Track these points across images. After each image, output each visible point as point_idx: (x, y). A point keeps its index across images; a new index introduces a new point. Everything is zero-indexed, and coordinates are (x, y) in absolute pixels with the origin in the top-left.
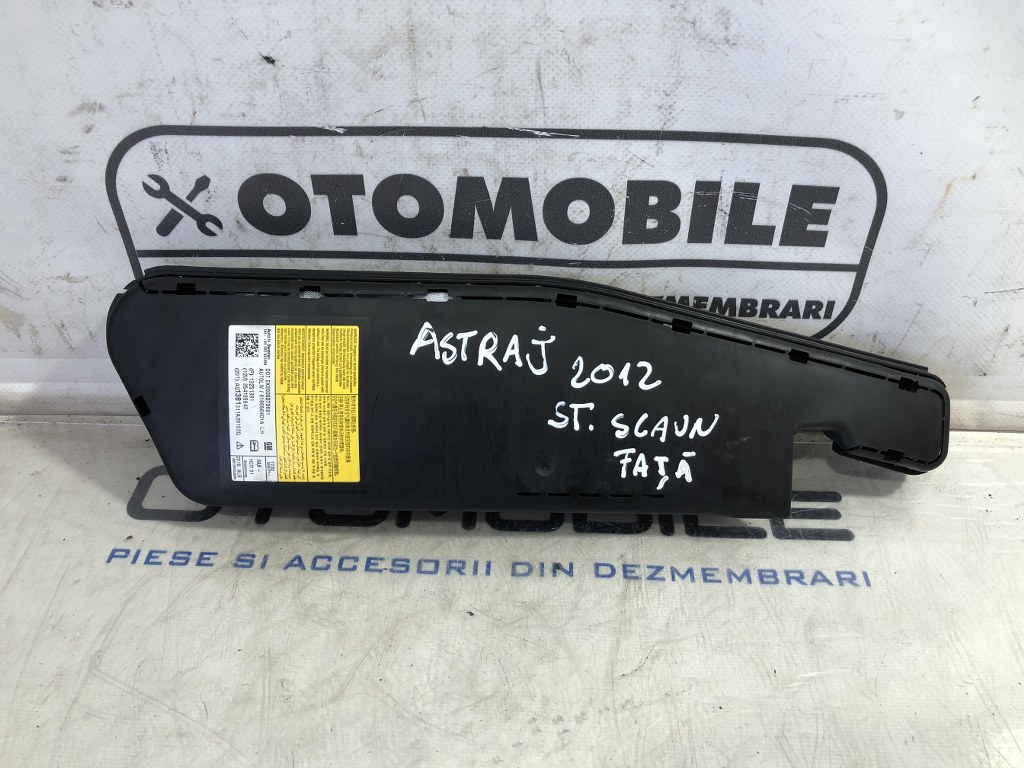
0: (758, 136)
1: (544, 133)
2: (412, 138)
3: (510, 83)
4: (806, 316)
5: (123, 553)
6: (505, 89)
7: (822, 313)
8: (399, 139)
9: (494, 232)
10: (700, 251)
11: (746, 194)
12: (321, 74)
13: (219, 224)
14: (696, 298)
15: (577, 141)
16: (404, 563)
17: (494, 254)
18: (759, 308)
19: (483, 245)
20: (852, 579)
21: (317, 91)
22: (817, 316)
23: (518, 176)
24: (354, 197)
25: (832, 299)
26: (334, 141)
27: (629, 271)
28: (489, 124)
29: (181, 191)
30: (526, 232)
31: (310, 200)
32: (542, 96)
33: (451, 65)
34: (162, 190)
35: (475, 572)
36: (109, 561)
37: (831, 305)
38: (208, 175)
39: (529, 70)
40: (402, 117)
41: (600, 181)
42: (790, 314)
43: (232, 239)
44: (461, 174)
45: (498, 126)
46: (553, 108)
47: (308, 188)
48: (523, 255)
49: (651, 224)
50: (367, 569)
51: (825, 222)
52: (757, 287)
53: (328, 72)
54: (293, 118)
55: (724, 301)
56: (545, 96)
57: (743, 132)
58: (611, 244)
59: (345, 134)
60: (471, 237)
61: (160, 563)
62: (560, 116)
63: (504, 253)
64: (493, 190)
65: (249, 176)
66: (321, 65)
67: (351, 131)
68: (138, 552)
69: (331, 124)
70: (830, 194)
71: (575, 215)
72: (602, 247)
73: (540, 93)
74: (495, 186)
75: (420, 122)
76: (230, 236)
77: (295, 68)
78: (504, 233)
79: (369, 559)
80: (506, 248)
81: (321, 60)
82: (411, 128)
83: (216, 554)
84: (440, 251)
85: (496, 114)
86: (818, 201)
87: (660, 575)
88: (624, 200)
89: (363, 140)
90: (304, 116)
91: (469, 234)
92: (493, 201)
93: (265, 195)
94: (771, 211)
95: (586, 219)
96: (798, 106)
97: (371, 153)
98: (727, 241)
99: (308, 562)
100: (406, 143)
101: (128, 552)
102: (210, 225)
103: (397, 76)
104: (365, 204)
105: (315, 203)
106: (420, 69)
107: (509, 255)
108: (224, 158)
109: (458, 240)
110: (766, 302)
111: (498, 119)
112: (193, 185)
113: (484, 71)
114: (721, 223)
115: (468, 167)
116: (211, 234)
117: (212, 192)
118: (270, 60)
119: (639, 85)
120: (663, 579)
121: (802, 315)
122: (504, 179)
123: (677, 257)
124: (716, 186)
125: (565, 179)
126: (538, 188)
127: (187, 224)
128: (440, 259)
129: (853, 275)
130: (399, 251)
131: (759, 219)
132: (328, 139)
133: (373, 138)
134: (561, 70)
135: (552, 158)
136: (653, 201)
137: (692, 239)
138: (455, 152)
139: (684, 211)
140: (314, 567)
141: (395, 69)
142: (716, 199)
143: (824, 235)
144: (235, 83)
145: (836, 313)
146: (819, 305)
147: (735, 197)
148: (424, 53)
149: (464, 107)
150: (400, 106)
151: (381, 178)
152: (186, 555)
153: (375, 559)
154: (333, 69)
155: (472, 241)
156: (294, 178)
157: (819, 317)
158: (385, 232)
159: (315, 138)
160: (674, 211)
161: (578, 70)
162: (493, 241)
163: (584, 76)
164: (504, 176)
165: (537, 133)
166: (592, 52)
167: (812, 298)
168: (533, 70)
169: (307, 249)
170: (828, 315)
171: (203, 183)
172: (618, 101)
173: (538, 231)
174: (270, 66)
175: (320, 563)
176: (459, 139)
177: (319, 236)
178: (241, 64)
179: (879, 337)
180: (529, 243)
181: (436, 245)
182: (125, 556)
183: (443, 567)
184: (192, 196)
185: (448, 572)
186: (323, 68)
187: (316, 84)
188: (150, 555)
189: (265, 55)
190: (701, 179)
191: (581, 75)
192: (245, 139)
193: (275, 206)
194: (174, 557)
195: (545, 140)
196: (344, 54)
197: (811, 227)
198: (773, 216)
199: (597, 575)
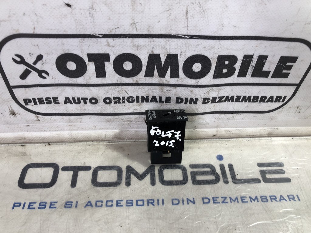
0: (272, 37)
1: (186, 37)
2: (130, 39)
3: (174, 16)
4: (275, 101)
5: (18, 205)
6: (172, 19)
7: (281, 100)
8: (125, 39)
9: (162, 74)
10: (242, 80)
11: (263, 59)
12: (93, 12)
13: (47, 74)
14: (237, 96)
15: (200, 40)
16: (131, 202)
17: (162, 83)
18: (259, 99)
19: (158, 80)
20: (293, 199)
21: (91, 19)
22: (279, 101)
23: (174, 53)
24: (105, 62)
25: (286, 95)
26: (97, 40)
27: (214, 88)
28: (164, 32)
29: (30, 61)
30: (175, 74)
31: (87, 64)
32: (187, 22)
33: (150, 8)
34: (21, 60)
35: (158, 204)
36: (13, 208)
37: (285, 97)
38: (42, 54)
39: (183, 10)
40: (126, 30)
41: (207, 56)
42: (270, 101)
43: (53, 80)
44: (151, 53)
45: (167, 34)
46: (191, 26)
47: (86, 59)
48: (173, 83)
49: (225, 71)
50: (117, 206)
51: (290, 69)
52: (260, 92)
53: (96, 11)
54: (79, 31)
55: (247, 97)
56: (188, 21)
57: (266, 36)
58: (209, 79)
59: (103, 37)
60: (153, 77)
61: (34, 208)
62: (194, 30)
63: (165, 83)
64: (163, 59)
65: (60, 54)
66: (92, 8)
67: (105, 36)
68: (25, 204)
69: (96, 33)
70: (294, 59)
71: (195, 69)
72: (205, 80)
73: (186, 20)
74: (164, 57)
75: (135, 32)
76: (52, 78)
77: (80, 9)
78: (166, 75)
79: (117, 201)
80: (167, 81)
81: (93, 6)
82: (131, 35)
83: (57, 202)
84: (140, 82)
85: (167, 29)
86: (289, 62)
87: (226, 201)
88: (216, 63)
89: (110, 40)
90: (84, 30)
91: (152, 76)
92: (163, 63)
93: (67, 62)
94: (270, 66)
95: (200, 70)
96: (290, 26)
97: (113, 45)
98: (252, 76)
99: (94, 204)
100: (128, 41)
101: (20, 204)
102: (44, 74)
103: (126, 13)
104: (110, 65)
105: (89, 65)
106: (136, 10)
107: (168, 83)
108: (49, 47)
109: (147, 78)
110: (262, 97)
111: (168, 31)
112: (36, 58)
113: (164, 11)
114: (250, 70)
115: (154, 50)
116: (44, 78)
117: (44, 61)
118: (69, 5)
119: (228, 17)
120: (227, 202)
121: (274, 101)
122: (168, 55)
123: (232, 82)
124: (251, 57)
125: (193, 55)
126: (182, 58)
127: (34, 74)
128: (140, 85)
129: (296, 87)
130: (123, 82)
131: (265, 69)
132: (95, 39)
133: (114, 39)
134: (196, 11)
135: (189, 46)
136: (227, 62)
137: (239, 76)
138: (148, 45)
139: (238, 66)
140: (96, 206)
141: (125, 10)
142: (250, 61)
143: (288, 74)
144: (53, 16)
145: (286, 100)
146: (281, 97)
147: (258, 61)
148: (139, 4)
149: (154, 26)
150: (127, 26)
151: (117, 55)
152: (44, 204)
153: (120, 201)
154: (98, 9)
155: (153, 78)
156: (80, 55)
157: (280, 102)
158: (118, 76)
159: (89, 39)
160: (233, 66)
161: (204, 11)
162: (162, 78)
163: (206, 14)
164: (168, 53)
165: (183, 36)
166: (210, 3)
167: (279, 95)
168: (185, 11)
169: (85, 83)
170: (283, 101)
171: (40, 58)
172: (219, 24)
173: (180, 74)
174: (69, 8)
175: (99, 204)
176: (151, 39)
177: (90, 78)
178: (55, 7)
179: (299, 107)
180: (176, 79)
181: (138, 80)
182: (20, 206)
183: (146, 203)
184: (35, 63)
185: (148, 205)
186: (93, 9)
187: (90, 16)
188: (30, 204)
189: (67, 3)
190: (246, 54)
191: (205, 13)
192: (58, 39)
193: (72, 66)
194: (40, 205)
195: (187, 39)
196: (103, 3)
197: (284, 71)
198: (271, 67)
199: (204, 203)
